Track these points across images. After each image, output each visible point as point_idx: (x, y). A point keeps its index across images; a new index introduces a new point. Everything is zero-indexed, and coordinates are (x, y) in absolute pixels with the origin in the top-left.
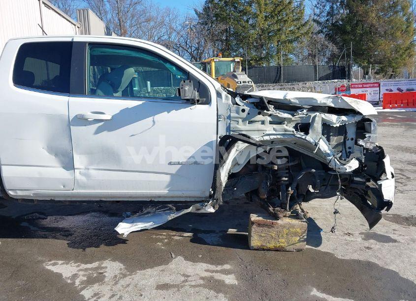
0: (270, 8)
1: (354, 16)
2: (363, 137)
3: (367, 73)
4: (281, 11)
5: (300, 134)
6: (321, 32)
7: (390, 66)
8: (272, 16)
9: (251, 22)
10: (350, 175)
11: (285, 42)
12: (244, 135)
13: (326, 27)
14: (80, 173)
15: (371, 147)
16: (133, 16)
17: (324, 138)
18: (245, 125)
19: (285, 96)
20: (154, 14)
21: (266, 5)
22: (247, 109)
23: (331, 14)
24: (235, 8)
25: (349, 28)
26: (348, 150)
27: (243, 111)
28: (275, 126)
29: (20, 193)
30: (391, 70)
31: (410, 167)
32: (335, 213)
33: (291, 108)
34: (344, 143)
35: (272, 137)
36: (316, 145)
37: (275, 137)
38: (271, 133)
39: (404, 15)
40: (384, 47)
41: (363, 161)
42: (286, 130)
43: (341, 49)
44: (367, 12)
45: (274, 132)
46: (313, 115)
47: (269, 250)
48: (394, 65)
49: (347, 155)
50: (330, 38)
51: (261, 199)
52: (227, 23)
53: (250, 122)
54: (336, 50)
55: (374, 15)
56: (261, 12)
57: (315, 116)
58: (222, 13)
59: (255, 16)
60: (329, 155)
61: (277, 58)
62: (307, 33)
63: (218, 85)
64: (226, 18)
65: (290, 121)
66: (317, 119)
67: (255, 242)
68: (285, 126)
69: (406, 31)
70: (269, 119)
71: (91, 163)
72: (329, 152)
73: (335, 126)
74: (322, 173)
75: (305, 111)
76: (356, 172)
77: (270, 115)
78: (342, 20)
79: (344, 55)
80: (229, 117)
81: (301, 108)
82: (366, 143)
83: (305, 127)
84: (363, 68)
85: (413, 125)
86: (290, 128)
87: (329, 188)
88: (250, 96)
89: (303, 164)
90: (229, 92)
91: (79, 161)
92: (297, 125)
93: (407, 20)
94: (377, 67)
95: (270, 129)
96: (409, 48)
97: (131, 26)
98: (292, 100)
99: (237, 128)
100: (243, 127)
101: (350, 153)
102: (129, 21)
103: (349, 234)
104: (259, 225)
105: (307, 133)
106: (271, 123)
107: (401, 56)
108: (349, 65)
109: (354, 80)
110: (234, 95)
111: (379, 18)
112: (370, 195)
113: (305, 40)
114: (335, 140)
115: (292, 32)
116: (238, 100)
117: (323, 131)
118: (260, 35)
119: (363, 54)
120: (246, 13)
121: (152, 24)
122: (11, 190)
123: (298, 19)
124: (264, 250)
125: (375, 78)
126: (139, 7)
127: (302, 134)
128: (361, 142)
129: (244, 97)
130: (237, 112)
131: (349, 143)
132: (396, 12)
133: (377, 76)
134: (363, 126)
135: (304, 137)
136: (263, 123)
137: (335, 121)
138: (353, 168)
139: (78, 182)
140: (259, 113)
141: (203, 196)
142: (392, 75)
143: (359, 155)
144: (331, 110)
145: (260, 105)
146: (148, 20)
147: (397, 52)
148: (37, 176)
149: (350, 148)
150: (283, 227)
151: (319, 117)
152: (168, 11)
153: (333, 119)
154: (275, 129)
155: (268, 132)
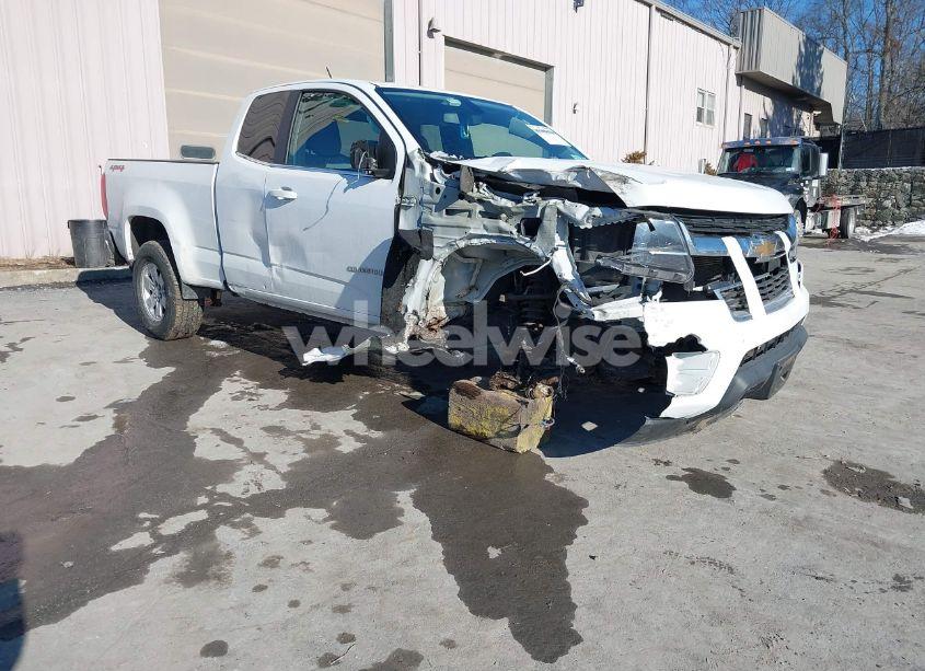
5: (523, 240)
14: (276, 271)
18: (440, 215)
22: (444, 188)
28: (487, 221)
35: (484, 241)
37: (488, 241)
38: (479, 232)
42: (502, 231)
45: (485, 233)
46: (543, 203)
53: (449, 212)
57: (547, 206)
65: (510, 213)
66: (548, 210)
67: (453, 417)
68: (501, 222)
70: (480, 208)
71: (284, 260)
72: (571, 278)
73: (582, 227)
75: (534, 195)
77: (481, 201)
80: (422, 202)
81: (528, 190)
83: (532, 226)
86: (508, 226)
91: (275, 255)
92: (520, 221)
95: (478, 226)
98: (512, 174)
99: (429, 219)
100: (438, 220)
103: (662, 463)
105: (534, 238)
106: (482, 215)
116: (438, 172)
124: (463, 434)
127: (528, 239)
129: (449, 168)
130: (431, 194)
135: (528, 245)
136: (469, 214)
139: (275, 283)
140: (461, 197)
150: (489, 401)
151: (553, 207)
153: (578, 212)
154: (485, 228)
155: (472, 231)
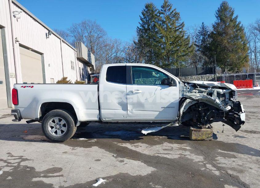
0: (173, 40)
1: (216, 42)
2: (232, 97)
3: (224, 71)
4: (178, 40)
5: (209, 97)
6: (198, 50)
7: (236, 66)
8: (173, 43)
9: (162, 46)
10: (228, 112)
11: (181, 56)
12: (190, 97)
13: (201, 48)
14: (129, 112)
15: (235, 101)
16: (98, 44)
17: (218, 98)
18: (189, 93)
19: (203, 83)
20: (108, 42)
21: (170, 38)
22: (190, 88)
23: (203, 41)
24: (154, 40)
25: (213, 48)
26: (226, 103)
27: (188, 88)
28: (200, 94)
29: (107, 119)
30: (236, 69)
31: (250, 114)
32: (223, 126)
33: (205, 87)
34: (225, 100)
35: (199, 98)
36: (215, 101)
37: (200, 98)
38: (198, 96)
39: (242, 41)
40: (233, 57)
41: (232, 106)
42: (204, 95)
43: (209, 58)
44: (222, 40)
45: (200, 96)
46: (213, 90)
47: (199, 140)
48: (238, 66)
49: (226, 104)
50: (204, 53)
51: (194, 122)
52: (150, 47)
53: (191, 92)
54: (207, 59)
55: (226, 41)
56: (168, 41)
57: (214, 90)
58: (148, 42)
59: (165, 43)
60: (220, 104)
61: (176, 64)
62: (192, 51)
63: (179, 80)
64: (150, 45)
65: (205, 92)
67: (193, 137)
68: (203, 94)
69: (243, 49)
70: (197, 91)
71: (133, 108)
72: (220, 103)
73: (221, 93)
74: (217, 111)
75: (210, 88)
76: (230, 111)
77: (198, 90)
78: (209, 44)
79: (211, 61)
80: (183, 91)
81: (209, 87)
82: (234, 99)
83: (211, 94)
84: (222, 68)
85: (251, 96)
86: (205, 94)
87: (219, 118)
88: (190, 83)
89: (210, 109)
90: (183, 82)
91: (130, 107)
92: (208, 93)
93: (244, 43)
94: (229, 67)
95: (198, 95)
96: (245, 57)
97: (97, 49)
98: (206, 84)
99: (186, 94)
100: (189, 94)
101: (227, 104)
102: (96, 46)
103: (228, 136)
104: (195, 131)
105: (211, 96)
106: (198, 92)
107: (242, 62)
108: (215, 67)
109: (217, 74)
110: (184, 83)
111: (229, 43)
112: (236, 120)
113: (191, 55)
114: (221, 99)
115: (184, 51)
116: (186, 84)
117: (217, 95)
118: (167, 53)
119: (221, 61)
120: (160, 42)
121: (108, 47)
122: (104, 118)
123: (187, 44)
124: (197, 140)
125: (228, 73)
126: (101, 39)
128: (232, 99)
129: (188, 83)
130: (186, 89)
131: (227, 100)
132: (238, 39)
133: (229, 72)
134: (232, 93)
135: (210, 98)
136: (195, 92)
137: (221, 92)
138: (229, 109)
139: (129, 115)
140: (194, 89)
141: (174, 120)
142: (237, 71)
143: (230, 104)
144: (220, 88)
145: (195, 86)
146: (105, 46)
147: (239, 59)
148: (114, 113)
149: (227, 102)
150: (204, 131)
151: (216, 90)
152: (116, 41)
153: (221, 91)
154: (200, 95)
155: (197, 96)
